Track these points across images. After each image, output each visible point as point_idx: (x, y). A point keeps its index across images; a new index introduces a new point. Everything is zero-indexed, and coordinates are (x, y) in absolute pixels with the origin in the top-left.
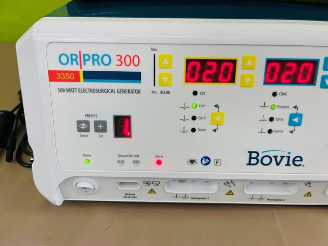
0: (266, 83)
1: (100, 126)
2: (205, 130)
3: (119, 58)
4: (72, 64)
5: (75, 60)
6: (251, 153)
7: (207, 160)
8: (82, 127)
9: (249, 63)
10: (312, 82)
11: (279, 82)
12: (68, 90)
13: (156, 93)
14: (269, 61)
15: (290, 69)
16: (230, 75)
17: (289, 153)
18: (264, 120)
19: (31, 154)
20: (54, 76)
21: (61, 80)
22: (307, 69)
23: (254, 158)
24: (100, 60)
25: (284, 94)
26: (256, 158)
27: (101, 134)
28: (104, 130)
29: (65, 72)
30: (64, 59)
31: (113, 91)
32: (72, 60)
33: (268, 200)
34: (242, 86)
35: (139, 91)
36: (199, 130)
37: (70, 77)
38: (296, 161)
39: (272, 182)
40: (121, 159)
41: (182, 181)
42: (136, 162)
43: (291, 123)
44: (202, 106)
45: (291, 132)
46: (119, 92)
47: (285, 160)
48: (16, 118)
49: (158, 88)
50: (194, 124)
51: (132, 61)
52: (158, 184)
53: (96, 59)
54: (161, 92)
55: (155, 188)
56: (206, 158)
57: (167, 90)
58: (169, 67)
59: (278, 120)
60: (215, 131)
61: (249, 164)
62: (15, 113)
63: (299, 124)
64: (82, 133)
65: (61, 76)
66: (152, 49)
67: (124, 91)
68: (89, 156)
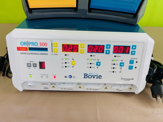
0: (88, 52)
1: (35, 65)
2: (69, 67)
3: (40, 43)
4: (25, 45)
5: (26, 44)
6: (85, 74)
7: (71, 77)
8: (29, 65)
9: (82, 46)
10: (103, 52)
11: (93, 52)
12: (24, 53)
13: (53, 54)
14: (89, 46)
15: (96, 48)
16: (77, 50)
17: (97, 74)
18: (88, 64)
19: (11, 73)
20: (19, 49)
21: (21, 50)
22: (101, 48)
23: (86, 76)
24: (34, 44)
25: (94, 56)
26: (87, 76)
27: (35, 68)
28: (36, 66)
29: (23, 48)
30: (22, 44)
31: (39, 54)
32: (25, 44)
33: (93, 90)
34: (81, 53)
35: (47, 54)
36: (68, 67)
37: (24, 49)
38: (100, 77)
39: (94, 84)
40: (42, 76)
41: (64, 83)
42: (47, 77)
43: (97, 65)
44: (68, 59)
45: (97, 68)
46: (41, 54)
47: (96, 77)
48: (6, 59)
49: (53, 53)
50: (66, 65)
51: (44, 44)
52: (55, 84)
53: (33, 44)
54: (55, 54)
55: (55, 86)
56: (70, 76)
57: (56, 54)
58: (57, 47)
59: (93, 64)
60: (73, 67)
61: (85, 78)
62: (5, 57)
63: (100, 65)
64: (29, 67)
65: (21, 49)
66: (51, 41)
67: (42, 54)
68: (31, 75)
